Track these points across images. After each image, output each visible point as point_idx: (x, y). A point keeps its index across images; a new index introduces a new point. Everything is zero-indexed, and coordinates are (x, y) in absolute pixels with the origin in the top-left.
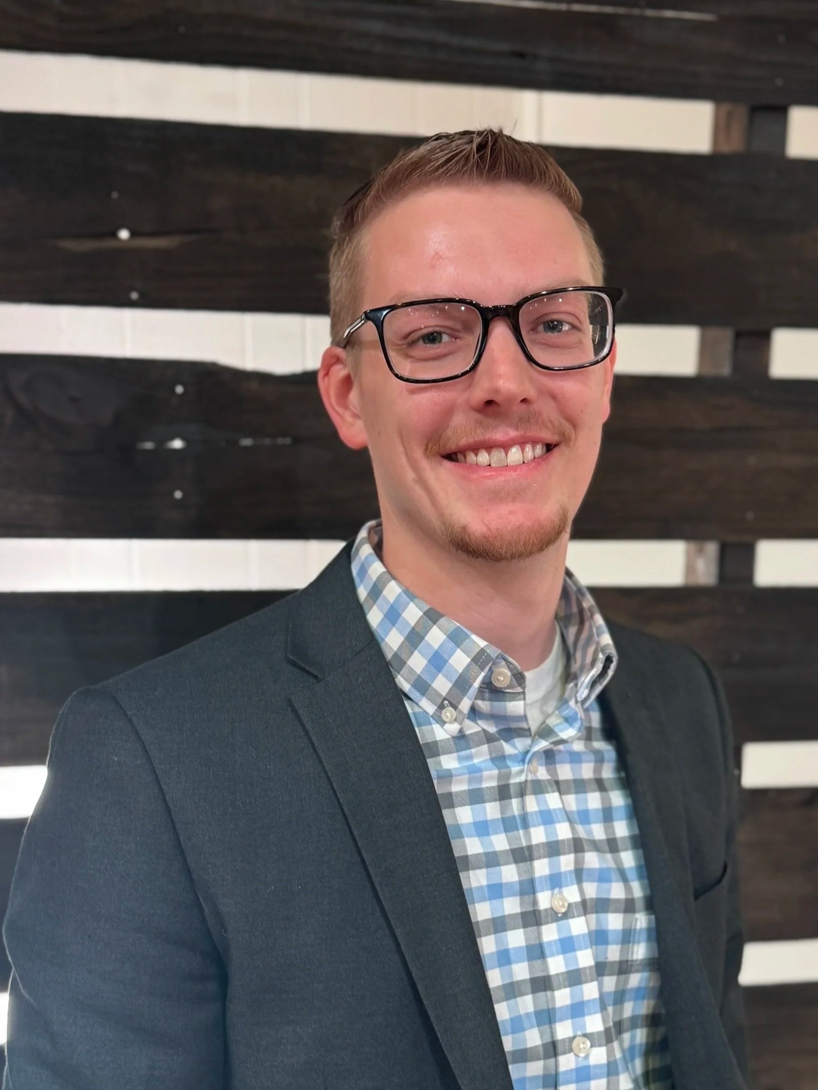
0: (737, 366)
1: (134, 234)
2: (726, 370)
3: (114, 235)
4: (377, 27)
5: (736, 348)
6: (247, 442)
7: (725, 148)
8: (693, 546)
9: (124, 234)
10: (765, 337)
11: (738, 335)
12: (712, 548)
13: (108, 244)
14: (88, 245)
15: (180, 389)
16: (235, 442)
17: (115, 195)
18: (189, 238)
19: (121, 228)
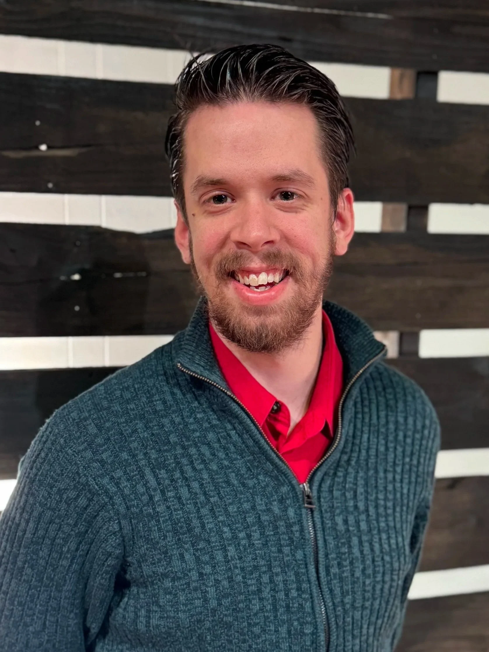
0: (409, 226)
1: (49, 147)
2: (402, 228)
3: (37, 148)
4: (199, 21)
5: (408, 215)
6: (118, 275)
7: (399, 96)
9: (43, 147)
10: (424, 209)
11: (410, 208)
13: (34, 153)
14: (22, 154)
15: (78, 243)
16: (111, 275)
17: (38, 123)
18: (84, 150)
19: (42, 143)
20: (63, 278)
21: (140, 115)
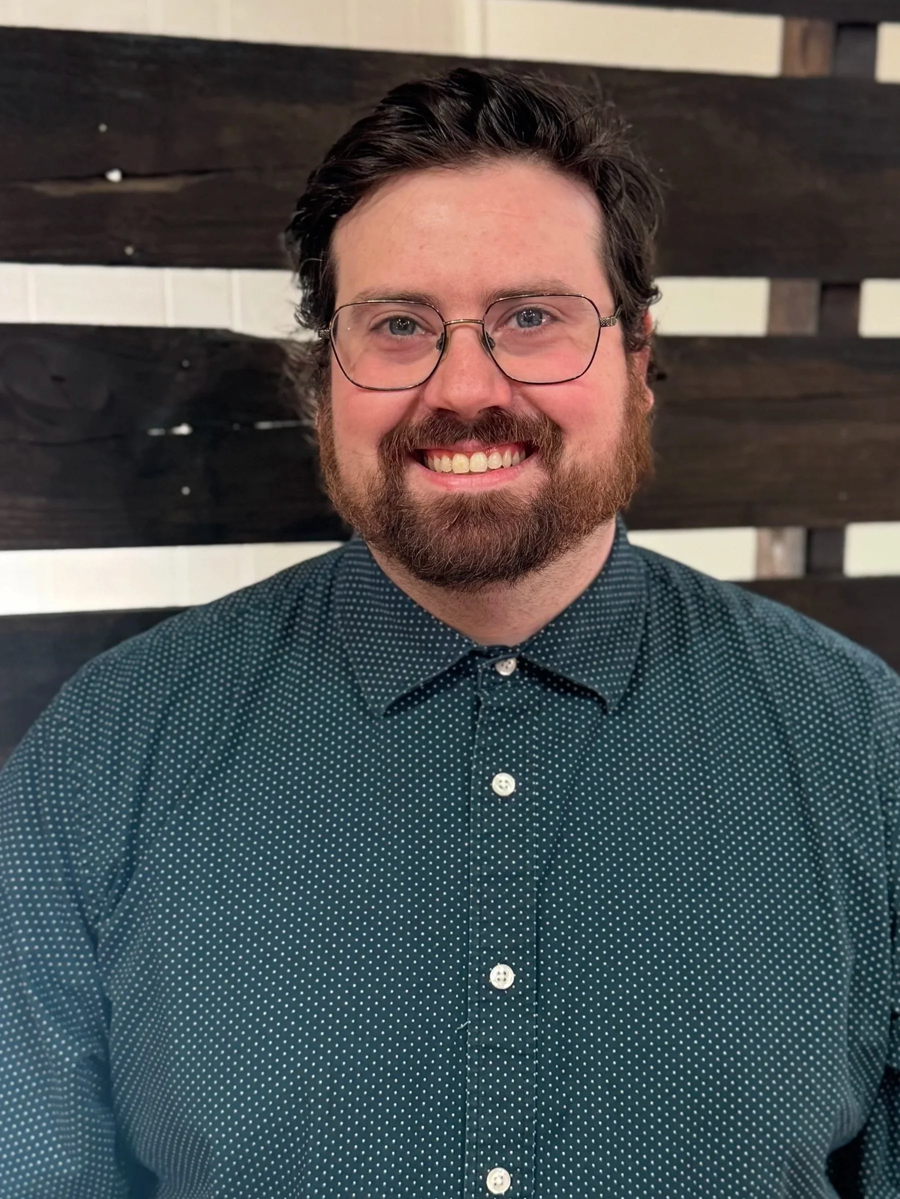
0: (822, 324)
1: (125, 176)
2: (810, 328)
3: (102, 177)
5: (822, 302)
6: (264, 425)
7: (799, 71)
8: (766, 534)
9: (115, 176)
10: (854, 289)
11: (825, 288)
12: (794, 536)
13: (96, 187)
14: (71, 190)
15: (186, 363)
16: (250, 425)
17: (103, 128)
18: (196, 180)
19: (111, 168)
20: (155, 432)
21: (302, 111)
